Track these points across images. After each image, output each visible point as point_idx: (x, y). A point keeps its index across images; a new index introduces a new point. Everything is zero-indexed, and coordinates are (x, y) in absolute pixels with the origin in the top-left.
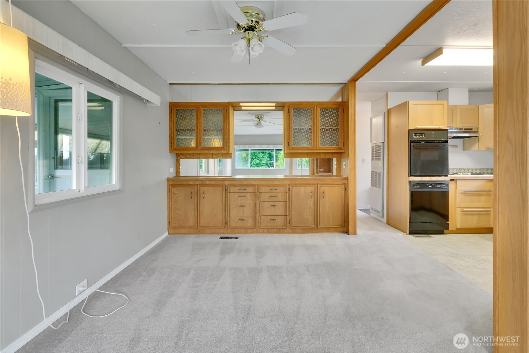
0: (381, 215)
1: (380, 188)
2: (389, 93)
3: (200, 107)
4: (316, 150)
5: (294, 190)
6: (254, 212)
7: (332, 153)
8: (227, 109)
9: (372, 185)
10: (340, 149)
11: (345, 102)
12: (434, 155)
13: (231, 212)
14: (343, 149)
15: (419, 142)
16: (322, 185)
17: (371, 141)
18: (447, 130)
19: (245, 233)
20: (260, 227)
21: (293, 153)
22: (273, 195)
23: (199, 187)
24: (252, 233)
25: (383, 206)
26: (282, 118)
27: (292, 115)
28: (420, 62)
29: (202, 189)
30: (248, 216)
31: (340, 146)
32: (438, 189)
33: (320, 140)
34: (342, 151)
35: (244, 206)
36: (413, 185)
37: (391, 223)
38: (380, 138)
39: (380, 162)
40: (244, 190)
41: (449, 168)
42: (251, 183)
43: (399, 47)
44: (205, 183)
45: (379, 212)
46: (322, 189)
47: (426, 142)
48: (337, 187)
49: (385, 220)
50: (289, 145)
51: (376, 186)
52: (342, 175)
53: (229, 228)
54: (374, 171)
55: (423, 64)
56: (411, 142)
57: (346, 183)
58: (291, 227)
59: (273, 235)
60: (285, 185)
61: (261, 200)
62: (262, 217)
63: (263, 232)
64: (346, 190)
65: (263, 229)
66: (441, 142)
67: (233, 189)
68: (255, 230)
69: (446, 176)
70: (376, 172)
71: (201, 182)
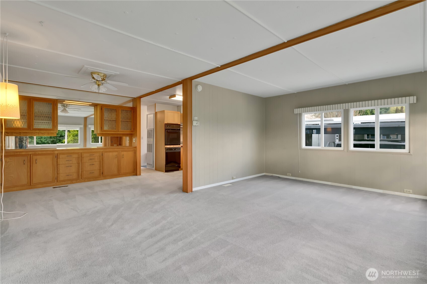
0: (152, 166)
1: (152, 152)
2: (156, 104)
3: (32, 100)
4: (119, 132)
5: (106, 155)
6: (78, 169)
7: (127, 134)
8: (55, 104)
9: (148, 151)
10: (132, 132)
11: (135, 108)
12: (175, 135)
13: (60, 171)
14: (133, 132)
15: (169, 129)
16: (122, 151)
17: (147, 127)
18: (180, 125)
19: (71, 183)
20: (82, 178)
21: (103, 133)
22: (91, 158)
23: (32, 156)
24: (76, 183)
25: (153, 161)
26: (94, 111)
27: (104, 111)
28: (168, 97)
29: (35, 157)
30: (73, 172)
31: (132, 130)
32: (177, 151)
33: (121, 127)
34: (133, 133)
35: (71, 166)
36: (167, 149)
37: (157, 169)
38: (152, 126)
39: (152, 139)
40: (71, 156)
41: (181, 141)
42: (76, 151)
43: (161, 92)
44: (37, 153)
45: (151, 165)
46: (122, 153)
47: (172, 129)
48: (131, 152)
49: (154, 168)
50: (102, 129)
51: (150, 152)
52: (132, 145)
53: (58, 181)
54: (149, 143)
55: (170, 98)
56: (166, 129)
57: (135, 149)
58: (104, 176)
59: (92, 182)
60: (99, 152)
61: (83, 162)
62: (84, 172)
63: (85, 181)
64: (135, 153)
65: (84, 179)
66: (178, 130)
67: (61, 156)
68: (79, 180)
69: (180, 145)
70: (150, 144)
71: (34, 153)
